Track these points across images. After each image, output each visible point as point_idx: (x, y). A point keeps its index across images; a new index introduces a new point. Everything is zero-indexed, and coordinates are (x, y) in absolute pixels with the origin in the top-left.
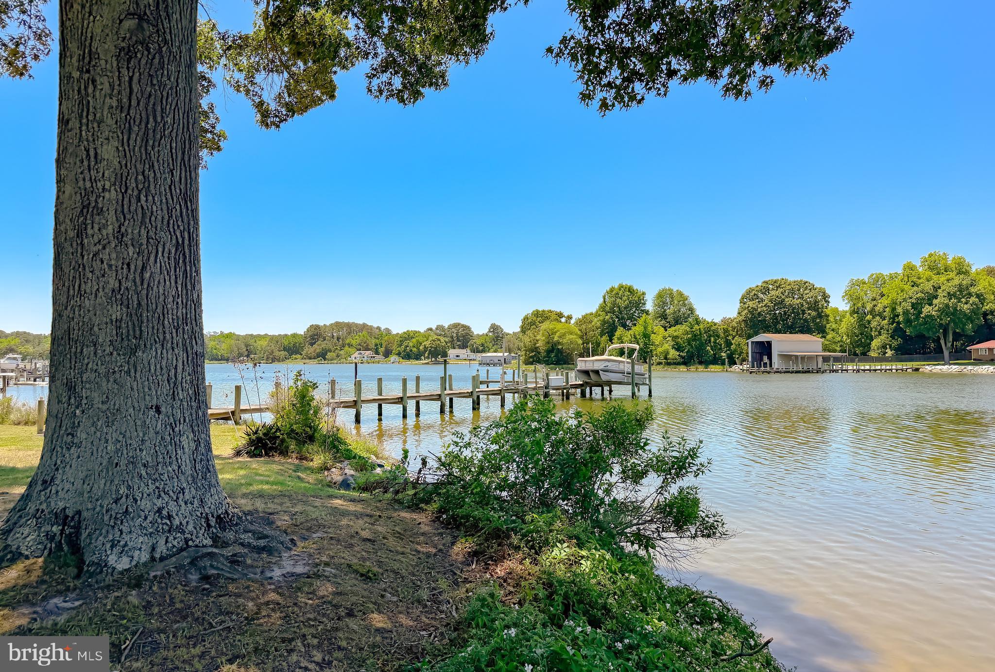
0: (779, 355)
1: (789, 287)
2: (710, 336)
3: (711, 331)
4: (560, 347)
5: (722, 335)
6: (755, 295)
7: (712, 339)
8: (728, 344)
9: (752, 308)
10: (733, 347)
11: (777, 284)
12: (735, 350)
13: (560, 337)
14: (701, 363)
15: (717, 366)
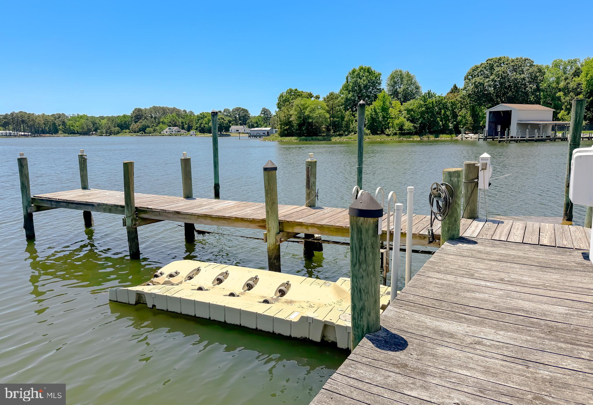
0: (518, 124)
1: (513, 64)
2: (440, 109)
3: (441, 104)
4: (310, 120)
5: (450, 109)
6: (481, 71)
7: (443, 111)
8: (455, 116)
9: (479, 83)
10: (459, 118)
11: (500, 61)
12: (461, 121)
13: (310, 112)
14: (431, 133)
15: (444, 135)
